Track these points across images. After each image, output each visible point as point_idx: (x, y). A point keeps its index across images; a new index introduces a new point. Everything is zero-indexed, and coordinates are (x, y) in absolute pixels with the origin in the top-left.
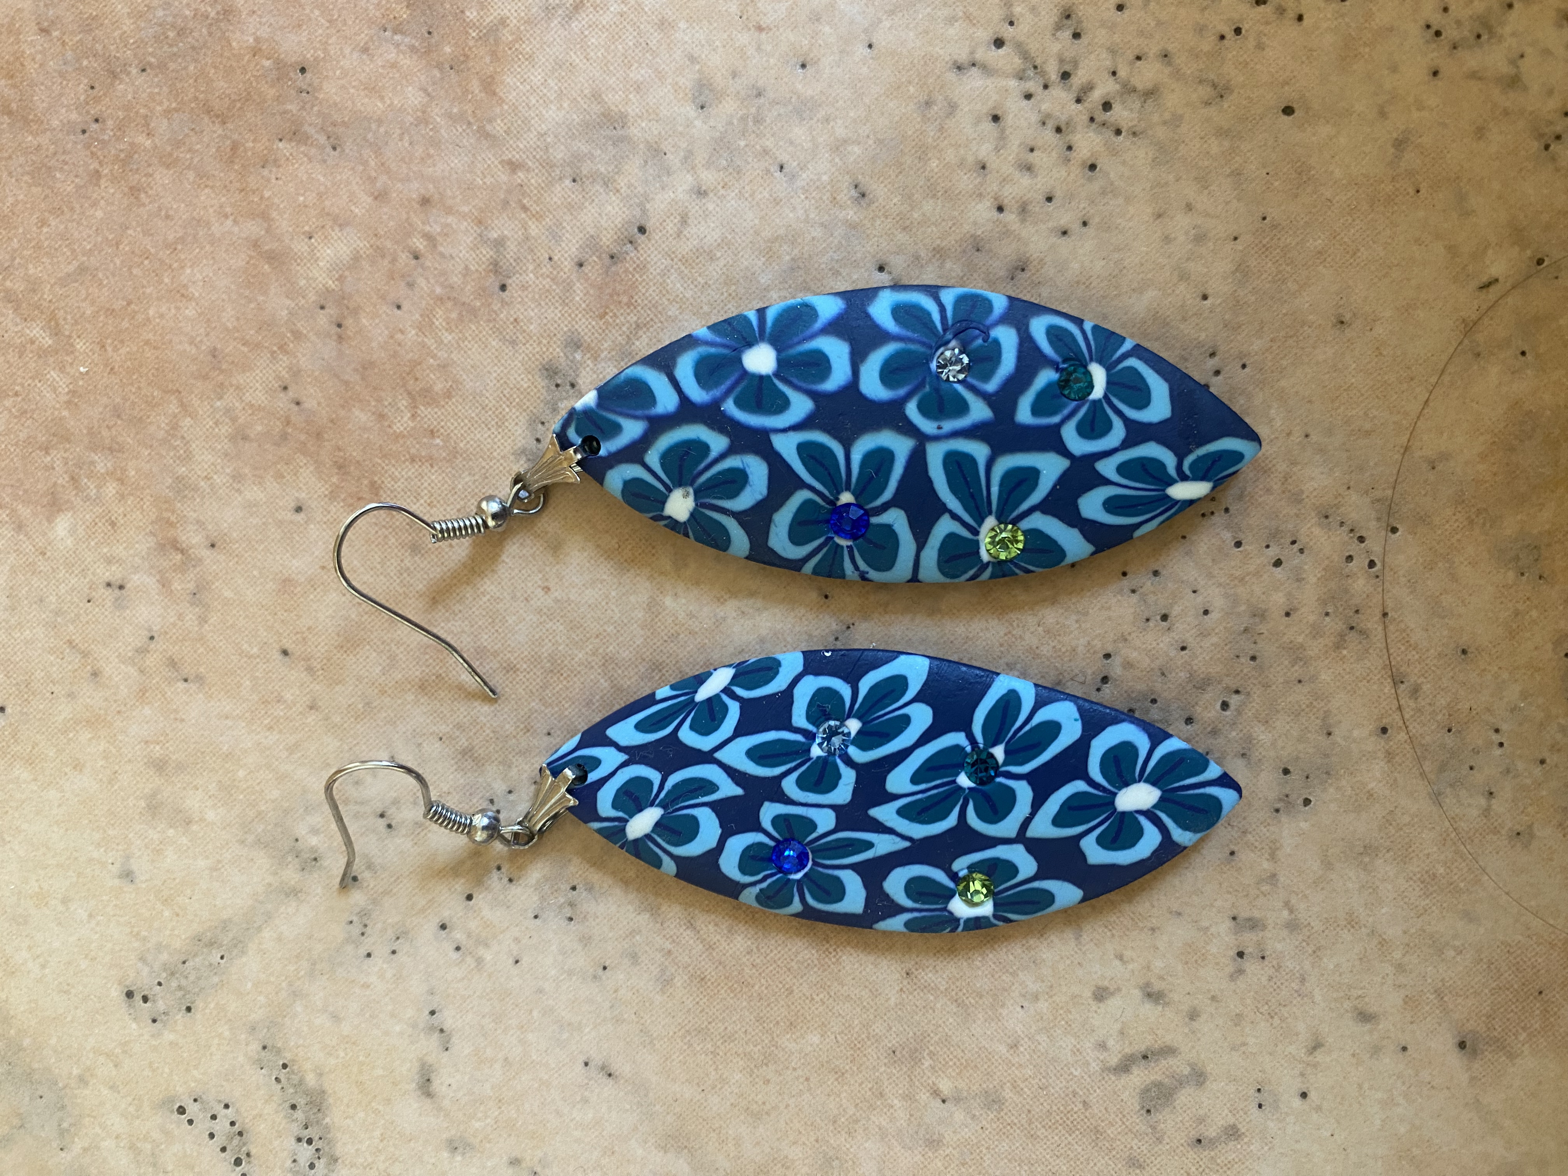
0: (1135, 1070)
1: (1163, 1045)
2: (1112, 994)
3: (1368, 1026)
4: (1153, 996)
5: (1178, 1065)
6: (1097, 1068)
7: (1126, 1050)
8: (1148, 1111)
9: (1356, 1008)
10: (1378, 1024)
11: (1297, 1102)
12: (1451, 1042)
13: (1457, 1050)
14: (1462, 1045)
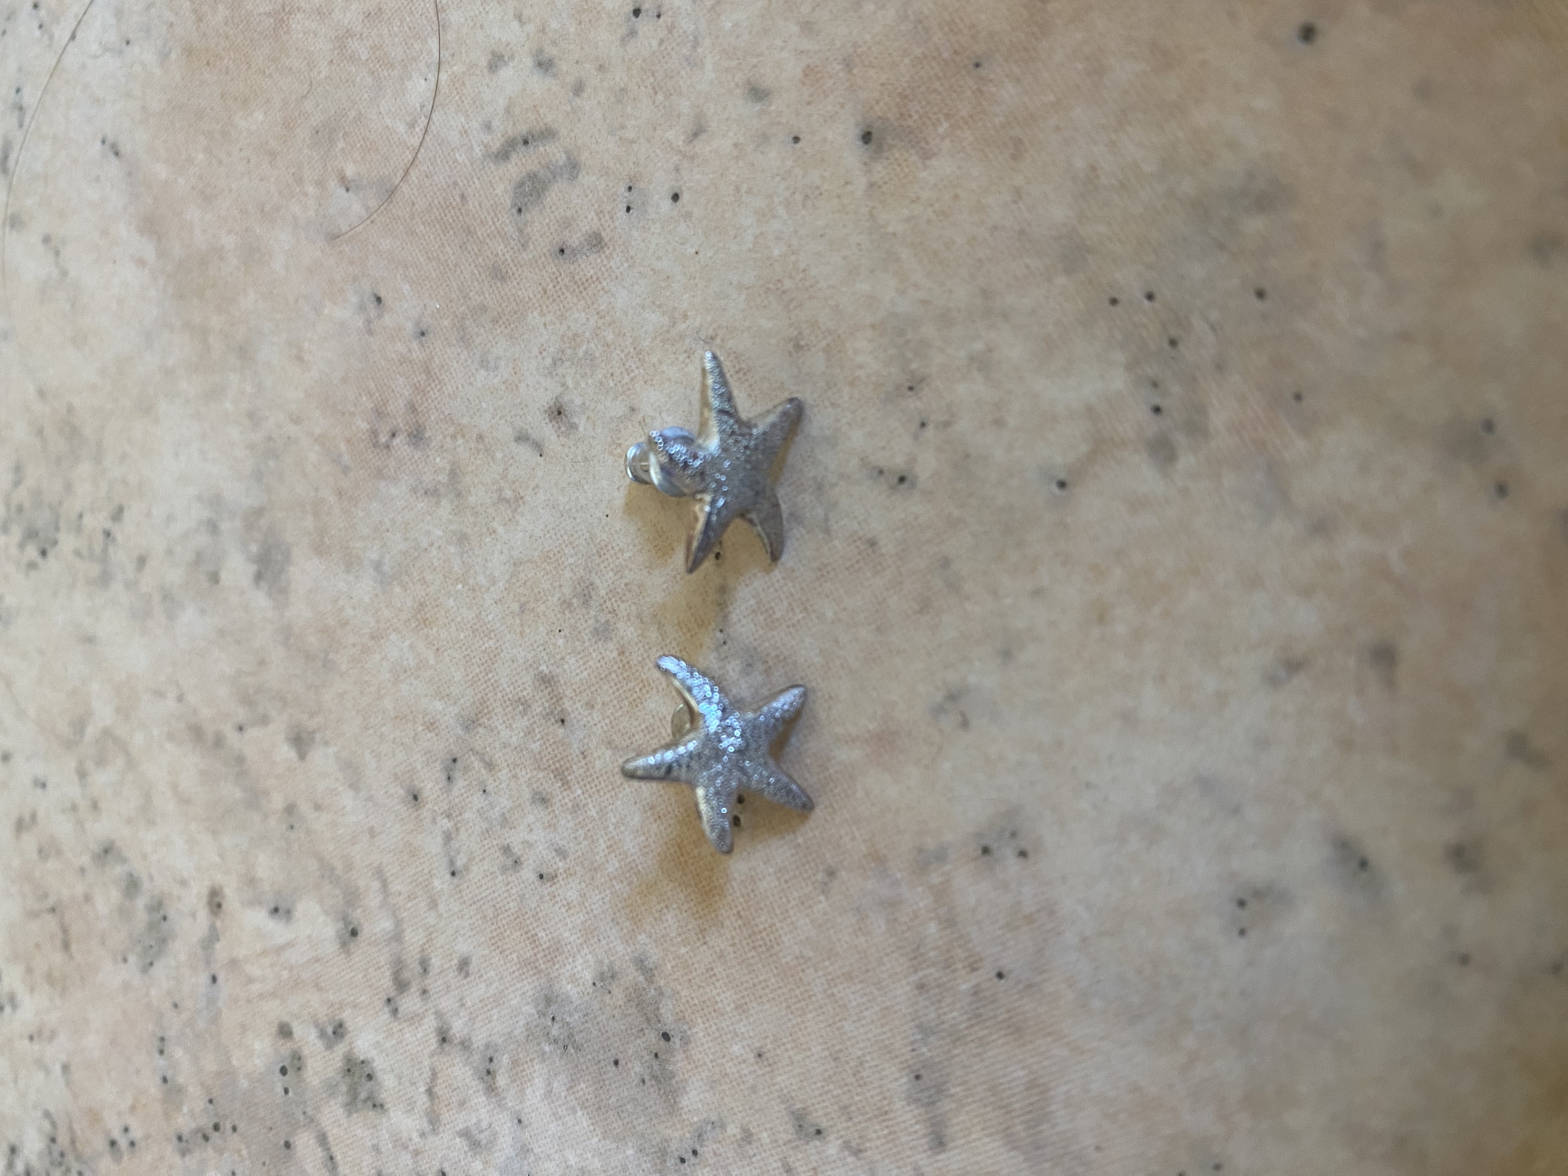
0: (514, 157)
1: (543, 127)
2: (506, 64)
3: (758, 107)
4: (544, 65)
5: (554, 151)
6: (480, 154)
7: (510, 133)
8: (520, 210)
9: (749, 83)
10: (770, 105)
11: (667, 204)
12: (853, 133)
13: (860, 143)
14: (867, 137)
